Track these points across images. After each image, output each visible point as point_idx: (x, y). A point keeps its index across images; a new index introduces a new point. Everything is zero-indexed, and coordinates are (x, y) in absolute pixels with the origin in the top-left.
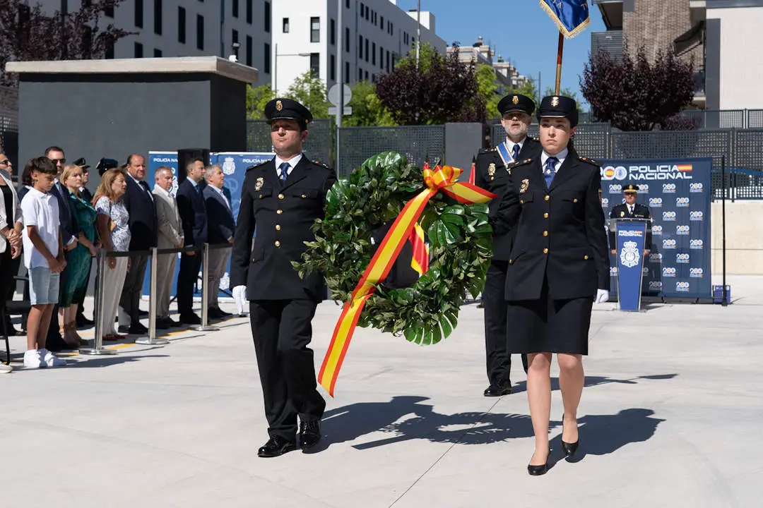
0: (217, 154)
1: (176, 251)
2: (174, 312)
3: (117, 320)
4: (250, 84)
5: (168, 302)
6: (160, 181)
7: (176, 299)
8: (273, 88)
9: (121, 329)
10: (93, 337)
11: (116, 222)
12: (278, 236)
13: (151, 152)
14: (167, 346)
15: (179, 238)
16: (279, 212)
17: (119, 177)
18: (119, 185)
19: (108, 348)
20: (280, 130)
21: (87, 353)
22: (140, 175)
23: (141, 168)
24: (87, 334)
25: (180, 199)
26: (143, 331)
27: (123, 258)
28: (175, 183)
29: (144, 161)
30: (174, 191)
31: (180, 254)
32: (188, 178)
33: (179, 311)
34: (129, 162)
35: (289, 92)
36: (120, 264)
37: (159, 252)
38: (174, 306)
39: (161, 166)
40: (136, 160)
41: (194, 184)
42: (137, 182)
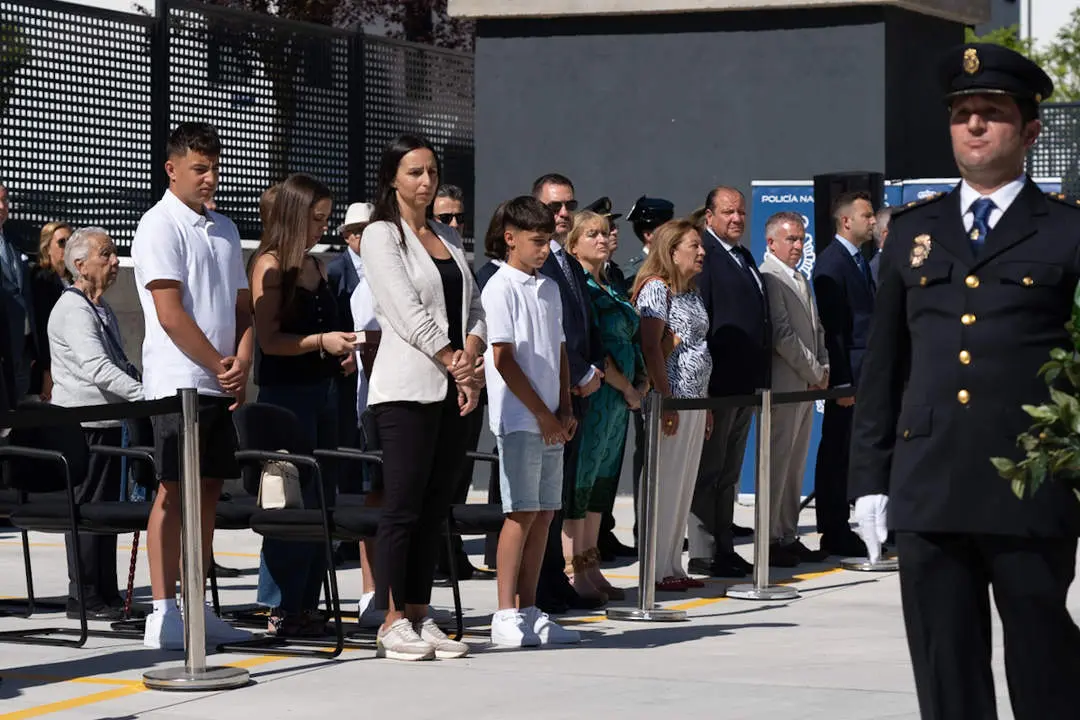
0: (900, 184)
1: (813, 395)
2: (807, 529)
3: (686, 548)
4: (972, 27)
5: (796, 508)
6: (775, 245)
7: (813, 503)
8: (1024, 35)
9: (695, 565)
10: (635, 583)
11: (682, 335)
12: (964, 377)
13: (755, 183)
14: (793, 603)
15: (818, 370)
16: (966, 319)
17: (689, 237)
18: (688, 254)
19: (668, 606)
20: (974, 121)
21: (622, 616)
22: (732, 233)
23: (735, 217)
24: (623, 577)
25: (820, 284)
26: (743, 571)
27: (695, 412)
28: (809, 249)
29: (743, 202)
30: (808, 265)
31: (820, 405)
32: (838, 237)
33: (819, 528)
34: (710, 204)
35: (1060, 42)
36: (688, 425)
37: (777, 399)
38: (808, 517)
39: (780, 212)
40: (725, 199)
41: (853, 250)
42: (728, 247)
